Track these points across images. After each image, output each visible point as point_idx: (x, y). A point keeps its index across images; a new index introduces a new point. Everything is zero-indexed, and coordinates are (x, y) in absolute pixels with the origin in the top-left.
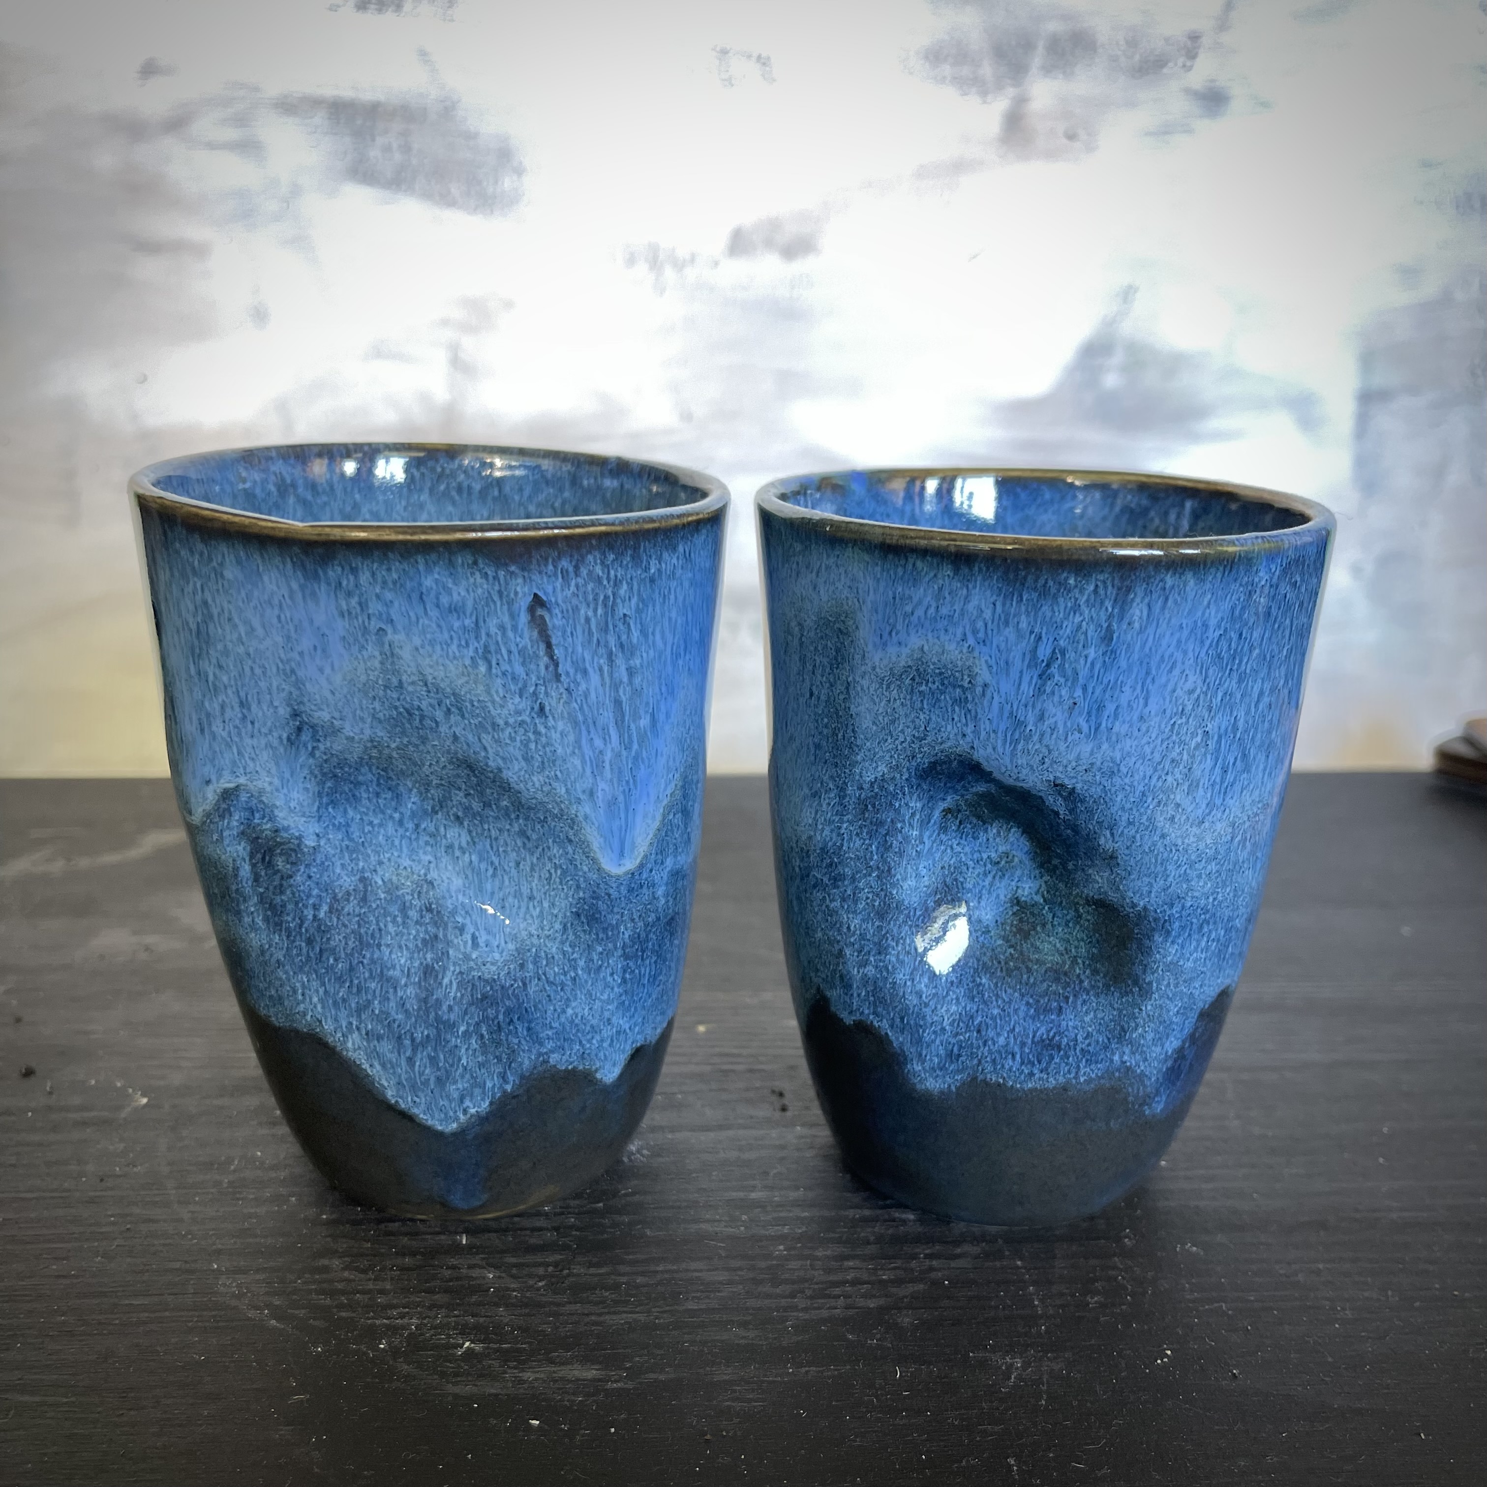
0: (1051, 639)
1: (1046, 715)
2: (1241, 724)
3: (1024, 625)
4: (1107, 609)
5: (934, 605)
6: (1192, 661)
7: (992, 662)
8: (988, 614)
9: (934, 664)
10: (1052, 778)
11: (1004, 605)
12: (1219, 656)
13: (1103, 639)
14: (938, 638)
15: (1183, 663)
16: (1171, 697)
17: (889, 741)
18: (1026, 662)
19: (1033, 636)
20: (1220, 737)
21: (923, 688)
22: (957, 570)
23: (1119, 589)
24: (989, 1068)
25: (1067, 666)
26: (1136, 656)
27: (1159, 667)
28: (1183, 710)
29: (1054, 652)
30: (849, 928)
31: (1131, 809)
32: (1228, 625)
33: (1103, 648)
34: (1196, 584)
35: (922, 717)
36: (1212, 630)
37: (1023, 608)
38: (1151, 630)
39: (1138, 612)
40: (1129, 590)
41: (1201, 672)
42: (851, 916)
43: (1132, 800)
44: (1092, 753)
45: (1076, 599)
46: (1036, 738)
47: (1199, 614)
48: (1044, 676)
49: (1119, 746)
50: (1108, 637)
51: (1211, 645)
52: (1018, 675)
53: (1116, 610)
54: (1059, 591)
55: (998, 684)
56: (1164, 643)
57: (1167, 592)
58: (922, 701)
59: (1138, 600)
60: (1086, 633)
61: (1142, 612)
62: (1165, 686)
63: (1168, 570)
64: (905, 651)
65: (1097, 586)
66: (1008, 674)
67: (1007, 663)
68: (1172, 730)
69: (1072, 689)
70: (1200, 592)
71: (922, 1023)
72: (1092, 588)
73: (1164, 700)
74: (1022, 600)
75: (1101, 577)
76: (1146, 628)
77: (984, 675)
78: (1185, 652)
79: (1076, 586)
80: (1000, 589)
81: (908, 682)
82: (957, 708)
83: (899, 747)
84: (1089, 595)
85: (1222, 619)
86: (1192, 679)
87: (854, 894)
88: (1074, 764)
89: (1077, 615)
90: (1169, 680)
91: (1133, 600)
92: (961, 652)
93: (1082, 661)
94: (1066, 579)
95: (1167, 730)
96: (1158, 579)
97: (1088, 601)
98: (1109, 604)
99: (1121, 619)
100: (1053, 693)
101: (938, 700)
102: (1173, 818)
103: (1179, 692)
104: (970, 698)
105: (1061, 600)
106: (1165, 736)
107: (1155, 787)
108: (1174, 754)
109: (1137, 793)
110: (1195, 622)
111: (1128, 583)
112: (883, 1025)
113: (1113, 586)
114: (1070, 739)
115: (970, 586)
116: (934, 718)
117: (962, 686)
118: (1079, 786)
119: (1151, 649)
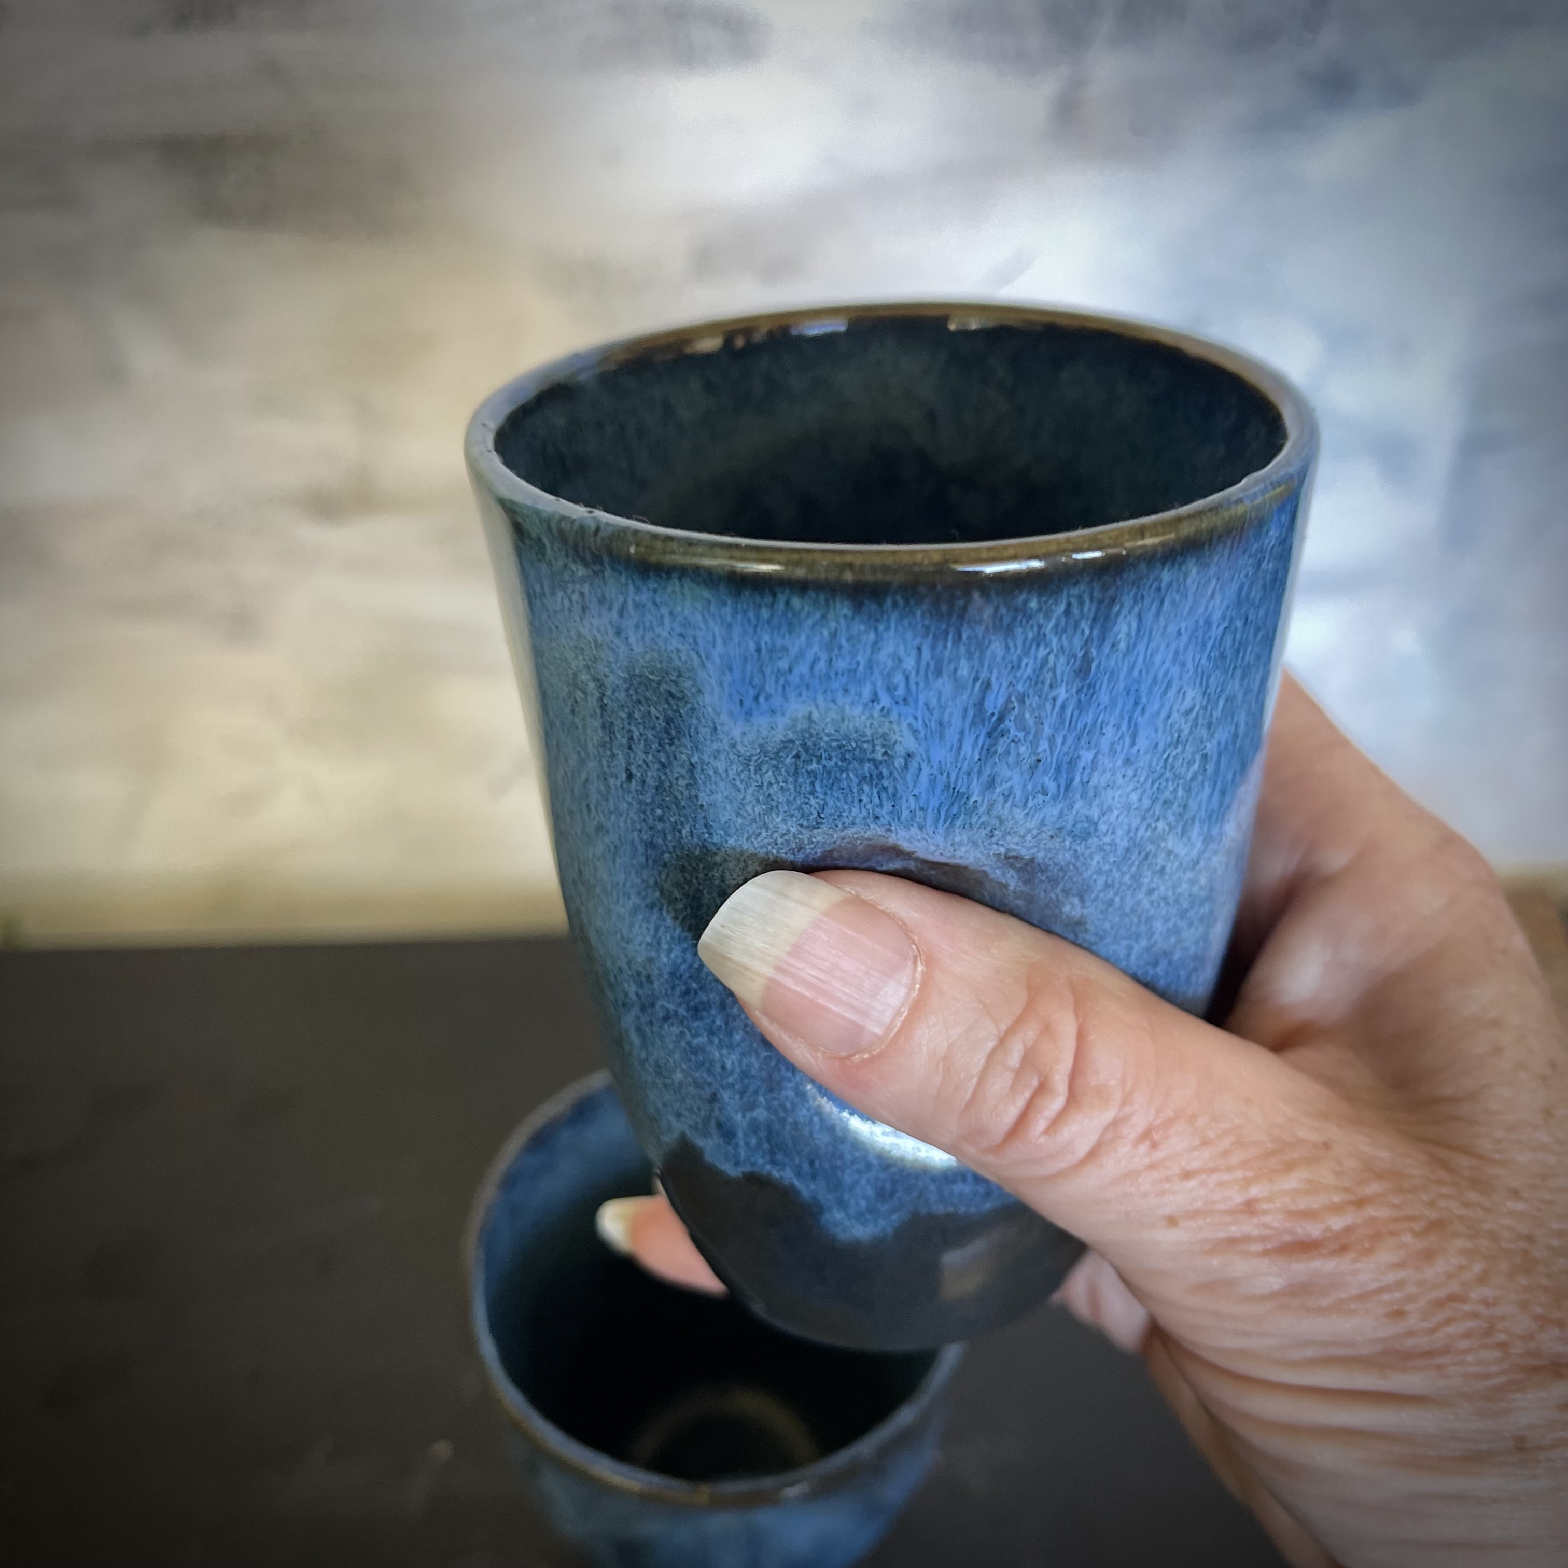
0: (1005, 684)
1: (998, 780)
3: (964, 670)
4: (1083, 631)
5: (824, 656)
6: (1191, 673)
7: (919, 725)
9: (828, 735)
11: (933, 648)
12: (1223, 656)
13: (1078, 672)
14: (834, 701)
15: (1181, 678)
18: (968, 721)
19: (978, 684)
21: (814, 766)
23: (1100, 602)
25: (1027, 715)
26: (1121, 685)
27: (1150, 692)
28: (1179, 737)
29: (1009, 700)
32: (1233, 614)
33: (1077, 684)
35: (813, 801)
37: (963, 649)
38: (1141, 648)
40: (1113, 600)
41: (1201, 683)
44: (1060, 816)
45: (1040, 627)
46: (982, 809)
48: (995, 732)
49: (1098, 801)
50: (1083, 669)
52: (957, 737)
53: (1095, 632)
54: (1015, 619)
59: (1125, 612)
60: (1054, 670)
61: (1129, 626)
62: (1158, 713)
63: (1164, 564)
64: (782, 722)
65: (1069, 605)
66: (942, 737)
67: (941, 724)
68: (1165, 767)
69: (1034, 744)
72: (1062, 607)
73: (1156, 731)
75: (1075, 591)
76: (1135, 645)
78: (1183, 665)
79: (1040, 610)
80: (927, 628)
81: (788, 760)
82: (866, 788)
84: (1058, 619)
85: (1228, 607)
86: (1190, 694)
88: (1035, 832)
89: (1042, 648)
90: (1162, 705)
91: (1118, 614)
92: (872, 716)
93: (1049, 706)
95: (1159, 768)
97: (1056, 626)
98: (1085, 626)
99: (1103, 639)
100: (1008, 752)
101: (837, 780)
103: (1175, 716)
104: (885, 772)
111: (1112, 592)
112: (786, 1175)
113: (1092, 600)
114: (1030, 804)
116: (831, 802)
118: (1041, 855)
119: (1141, 671)
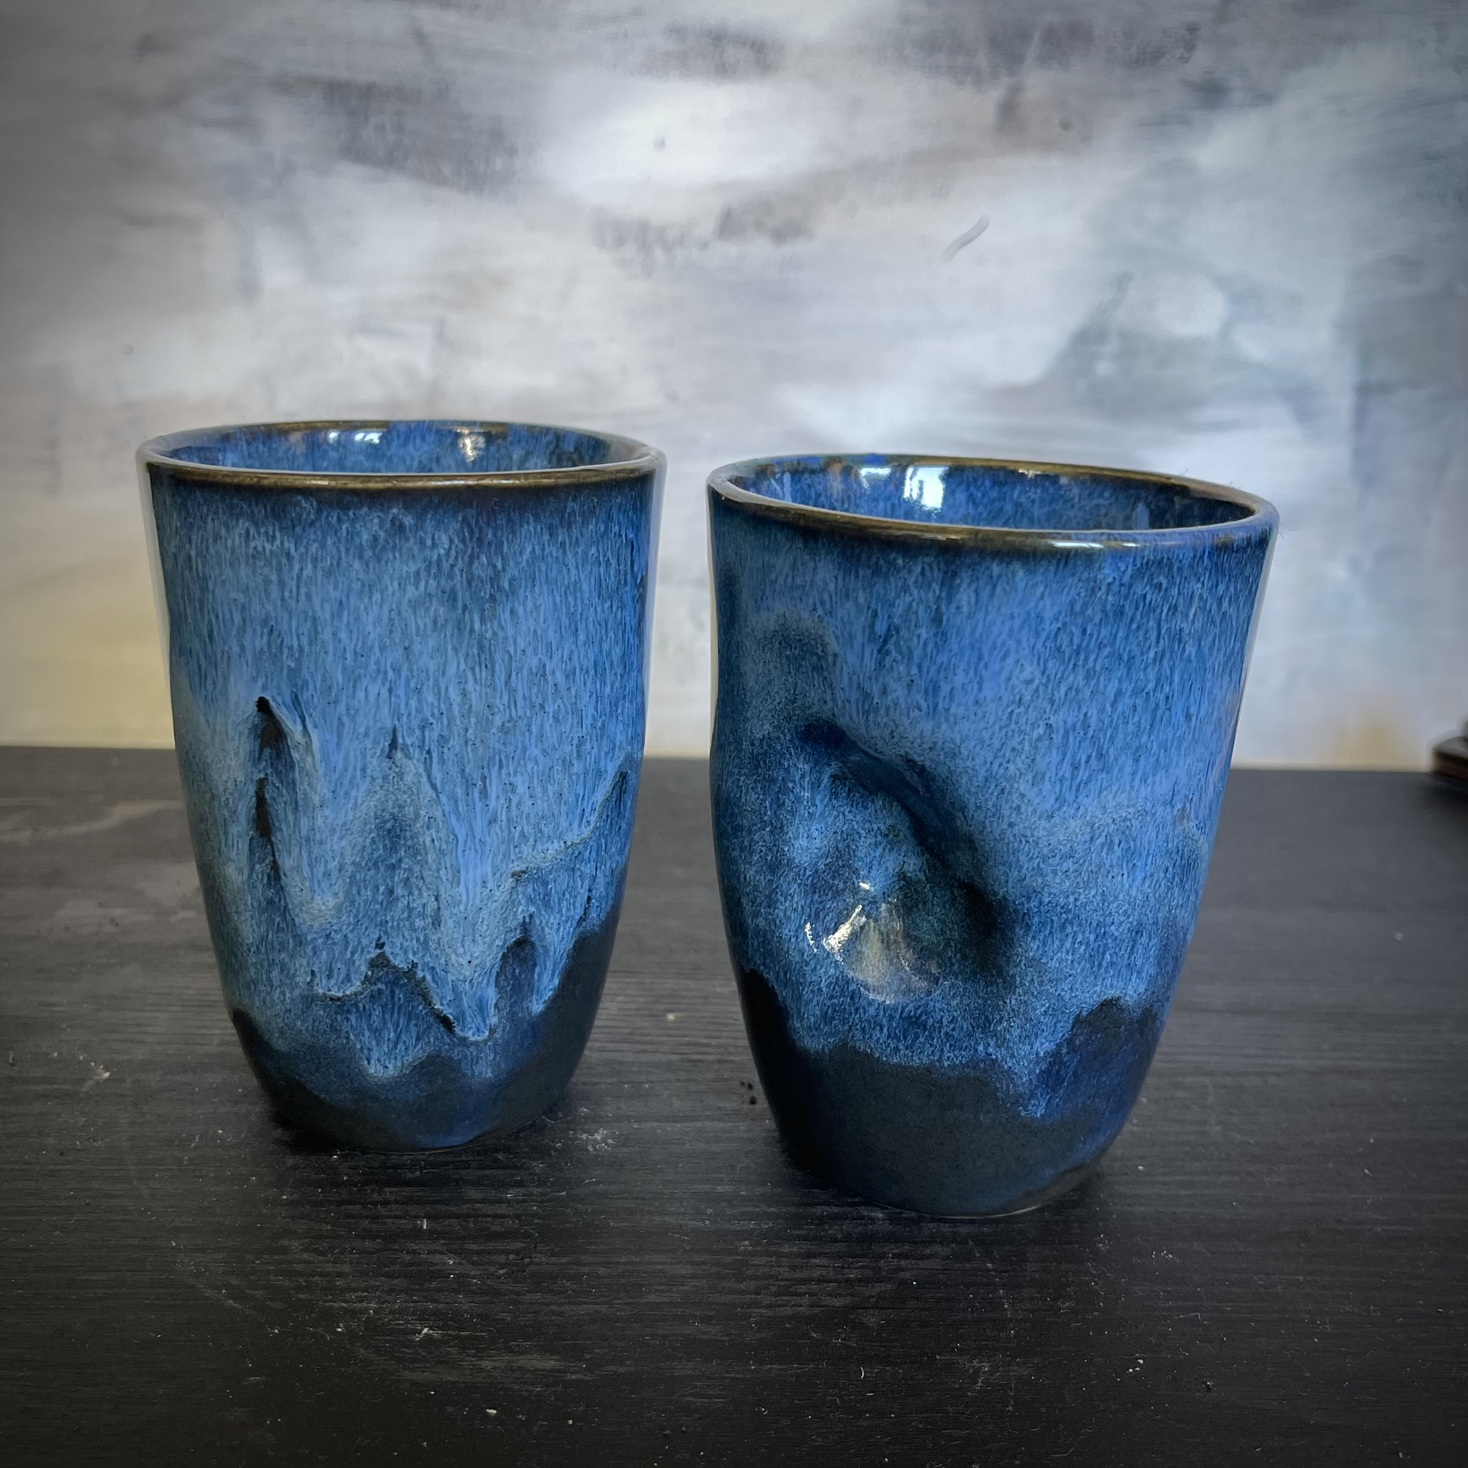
0: (886, 617)
1: (889, 690)
2: (1093, 721)
3: (861, 600)
4: (934, 591)
5: (791, 575)
6: (1027, 651)
7: (839, 633)
8: (831, 587)
9: (794, 630)
10: (903, 753)
11: (844, 579)
12: (1059, 649)
13: (933, 620)
14: (795, 606)
15: (1017, 652)
16: (1007, 685)
17: (769, 701)
18: (866, 637)
19: (870, 611)
20: (1067, 732)
21: (788, 653)
22: (806, 543)
23: (945, 573)
24: (858, 1035)
25: (902, 643)
26: (966, 641)
27: (991, 654)
28: (1020, 700)
29: (889, 629)
30: (745, 877)
31: (976, 793)
32: (1068, 619)
33: (933, 630)
34: (1026, 575)
35: (790, 680)
36: (1048, 622)
37: (860, 584)
38: (980, 616)
39: (965, 598)
40: (955, 574)
41: (1039, 664)
42: (747, 866)
43: (976, 784)
44: (933, 733)
45: (905, 580)
46: (882, 711)
47: (1032, 605)
48: (883, 651)
49: (957, 728)
50: (937, 619)
51: (1047, 638)
52: (860, 648)
53: (944, 594)
54: (889, 569)
55: (845, 654)
56: (996, 630)
57: (995, 580)
58: (789, 665)
59: (964, 585)
60: (916, 613)
61: (969, 597)
62: (999, 673)
63: (993, 558)
64: (773, 617)
65: (923, 568)
66: (852, 646)
67: (850, 635)
68: (1010, 718)
69: (908, 666)
70: (1031, 583)
71: (802, 980)
72: (919, 569)
73: (999, 686)
74: (858, 576)
75: (928, 560)
76: (975, 613)
77: (834, 646)
78: (1019, 642)
79: (904, 567)
80: (840, 564)
81: (777, 645)
82: (816, 676)
83: (778, 708)
84: (917, 577)
85: (1060, 613)
86: (1028, 669)
87: (750, 845)
88: (919, 741)
89: (908, 595)
90: (1002, 668)
91: (960, 585)
92: (813, 621)
93: (915, 640)
94: (895, 559)
95: (1004, 718)
96: (984, 566)
97: (916, 582)
98: (936, 587)
99: (949, 601)
100: (892, 668)
101: (801, 666)
102: (1018, 808)
103: (1013, 681)
104: (825, 666)
105: (892, 579)
106: (1003, 723)
107: (997, 773)
108: (1014, 743)
109: (980, 778)
110: (1028, 613)
111: (953, 568)
112: (770, 976)
113: (939, 570)
114: (912, 715)
115: (817, 559)
116: (799, 682)
117: (816, 654)
118: (927, 764)
119: (981, 635)
